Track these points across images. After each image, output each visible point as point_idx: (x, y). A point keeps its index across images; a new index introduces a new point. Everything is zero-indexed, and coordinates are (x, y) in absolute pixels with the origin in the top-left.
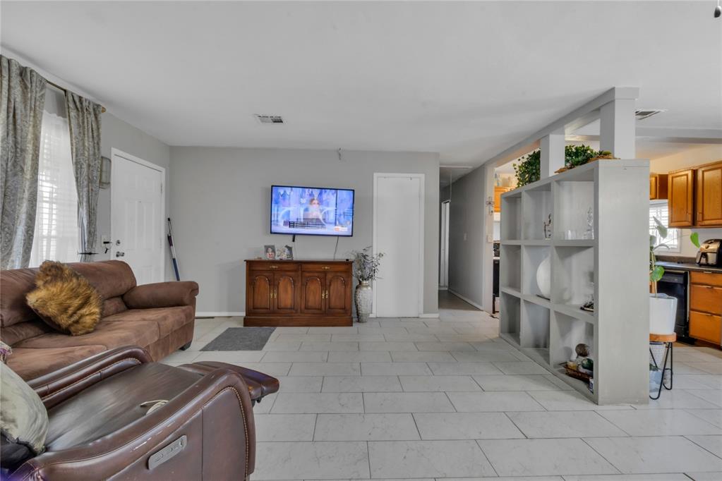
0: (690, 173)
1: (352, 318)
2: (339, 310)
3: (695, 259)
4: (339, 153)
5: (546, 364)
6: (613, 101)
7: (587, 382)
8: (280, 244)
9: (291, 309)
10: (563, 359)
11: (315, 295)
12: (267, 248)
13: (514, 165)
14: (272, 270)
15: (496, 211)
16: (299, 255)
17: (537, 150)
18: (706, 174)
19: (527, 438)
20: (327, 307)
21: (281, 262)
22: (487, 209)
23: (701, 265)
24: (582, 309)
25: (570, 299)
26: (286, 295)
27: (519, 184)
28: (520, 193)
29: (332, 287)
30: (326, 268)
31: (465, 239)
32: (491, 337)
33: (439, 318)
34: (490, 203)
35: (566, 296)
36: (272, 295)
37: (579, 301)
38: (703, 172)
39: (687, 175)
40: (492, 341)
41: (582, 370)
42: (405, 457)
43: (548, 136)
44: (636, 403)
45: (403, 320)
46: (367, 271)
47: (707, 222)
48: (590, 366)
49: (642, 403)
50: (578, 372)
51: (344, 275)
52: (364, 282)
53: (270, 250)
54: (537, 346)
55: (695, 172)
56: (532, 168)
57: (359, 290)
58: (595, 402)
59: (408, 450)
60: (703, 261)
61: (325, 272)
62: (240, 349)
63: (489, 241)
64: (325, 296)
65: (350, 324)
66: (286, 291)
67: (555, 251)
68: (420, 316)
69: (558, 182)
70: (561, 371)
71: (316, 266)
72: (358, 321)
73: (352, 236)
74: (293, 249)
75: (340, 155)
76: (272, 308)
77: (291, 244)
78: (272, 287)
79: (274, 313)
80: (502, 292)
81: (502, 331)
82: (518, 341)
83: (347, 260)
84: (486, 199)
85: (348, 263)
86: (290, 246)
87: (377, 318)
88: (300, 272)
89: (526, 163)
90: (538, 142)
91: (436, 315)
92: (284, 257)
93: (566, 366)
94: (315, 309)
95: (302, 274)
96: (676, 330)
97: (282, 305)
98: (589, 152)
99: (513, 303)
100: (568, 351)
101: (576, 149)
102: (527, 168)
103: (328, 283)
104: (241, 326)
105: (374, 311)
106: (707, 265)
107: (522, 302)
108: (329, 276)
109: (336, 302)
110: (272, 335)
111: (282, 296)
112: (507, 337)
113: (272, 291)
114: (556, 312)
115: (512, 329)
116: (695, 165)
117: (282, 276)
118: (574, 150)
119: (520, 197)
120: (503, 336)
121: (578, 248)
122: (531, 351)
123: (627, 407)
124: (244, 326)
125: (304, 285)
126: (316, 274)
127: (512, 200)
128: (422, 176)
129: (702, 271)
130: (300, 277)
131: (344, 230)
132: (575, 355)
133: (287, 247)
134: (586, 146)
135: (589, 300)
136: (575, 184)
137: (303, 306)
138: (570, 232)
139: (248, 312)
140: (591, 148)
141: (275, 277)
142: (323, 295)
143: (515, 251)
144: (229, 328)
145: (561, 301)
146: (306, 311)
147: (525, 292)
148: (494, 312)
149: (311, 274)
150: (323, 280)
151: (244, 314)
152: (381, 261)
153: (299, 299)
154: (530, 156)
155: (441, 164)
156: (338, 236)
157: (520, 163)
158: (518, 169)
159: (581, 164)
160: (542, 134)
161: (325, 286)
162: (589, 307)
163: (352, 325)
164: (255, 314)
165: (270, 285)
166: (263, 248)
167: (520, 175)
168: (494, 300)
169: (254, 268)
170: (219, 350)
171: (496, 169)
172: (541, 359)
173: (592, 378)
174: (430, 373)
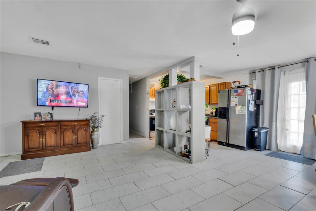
0: (209, 87)
1: (90, 147)
2: (84, 144)
3: (210, 114)
4: (79, 65)
5: (174, 154)
6: (194, 61)
7: (189, 158)
8: (45, 111)
9: (55, 146)
10: (180, 151)
11: (69, 137)
12: (36, 114)
13: (159, 79)
14: (41, 126)
15: (150, 97)
16: (56, 118)
17: (167, 74)
18: (213, 87)
19: (176, 180)
20: (76, 143)
21: (46, 122)
22: (147, 96)
23: (211, 116)
24: (186, 132)
25: (182, 130)
26: (51, 139)
27: (161, 87)
28: (164, 91)
29: (79, 133)
30: (75, 123)
31: (137, 108)
32: (152, 147)
33: (129, 142)
34: (148, 94)
35: (181, 129)
36: (41, 140)
37: (184, 130)
38: (212, 87)
39: (208, 87)
40: (153, 149)
41: (186, 154)
42: (137, 199)
43: (171, 69)
44: (202, 161)
45: (114, 145)
46: (97, 124)
47: (213, 103)
48: (189, 152)
49: (203, 161)
50: (185, 154)
51: (85, 126)
52: (95, 129)
53: (38, 115)
54: (169, 148)
55: (210, 86)
56: (165, 82)
57: (93, 133)
58: (191, 163)
59: (137, 196)
60: (212, 115)
61: (75, 126)
62: (25, 173)
63: (148, 109)
64: (75, 137)
65: (89, 150)
66: (51, 137)
67: (177, 113)
68: (122, 142)
69: (178, 87)
70: (180, 155)
71: (69, 123)
72: (93, 148)
73: (88, 107)
74: (53, 114)
75: (80, 66)
76: (41, 147)
77: (51, 112)
78: (41, 136)
79: (43, 150)
80: (156, 129)
81: (156, 145)
82: (163, 147)
83: (87, 119)
84: (147, 92)
85: (87, 121)
86: (51, 113)
87: (101, 145)
88: (59, 126)
89: (163, 79)
90: (168, 71)
91: (128, 141)
92: (48, 118)
93: (181, 153)
94: (69, 145)
95: (61, 127)
96: (210, 137)
97: (49, 145)
98: (184, 77)
99: (161, 133)
100: (181, 148)
101: (180, 75)
102: (164, 81)
103: (76, 131)
104: (20, 160)
105: (100, 142)
106: (213, 116)
107: (165, 132)
108: (77, 127)
109: (81, 140)
110: (44, 162)
111: (48, 140)
112: (158, 146)
113: (41, 138)
114: (178, 135)
115: (160, 143)
116: (210, 84)
117: (48, 129)
118: (179, 76)
119: (164, 92)
120: (156, 146)
121: (184, 111)
122: (168, 150)
123: (200, 163)
124: (22, 159)
125: (62, 133)
126: (70, 127)
127: (160, 93)
128: (122, 80)
129: (212, 118)
130: (60, 130)
131: (83, 104)
132: (183, 149)
133: (49, 113)
134: (183, 75)
135: (188, 129)
136: (183, 88)
137: (62, 144)
138: (182, 106)
139: (25, 151)
140: (184, 75)
141: (43, 130)
142: (74, 137)
143: (161, 113)
144: (10, 163)
145: (179, 131)
146: (64, 146)
147: (166, 128)
148: (150, 137)
149: (66, 127)
150: (73, 130)
151: (21, 153)
152: (104, 119)
153: (59, 141)
154: (165, 76)
155: (129, 76)
156: (80, 107)
157: (161, 79)
158: (161, 81)
159: (186, 82)
160: (170, 68)
161: (74, 133)
162: (189, 131)
163: (90, 151)
164: (29, 152)
165: (39, 135)
166: (33, 114)
167: (161, 83)
168: (150, 133)
169: (27, 126)
170: (9, 176)
171: (150, 80)
172: (172, 152)
173: (190, 155)
174: (135, 165)
